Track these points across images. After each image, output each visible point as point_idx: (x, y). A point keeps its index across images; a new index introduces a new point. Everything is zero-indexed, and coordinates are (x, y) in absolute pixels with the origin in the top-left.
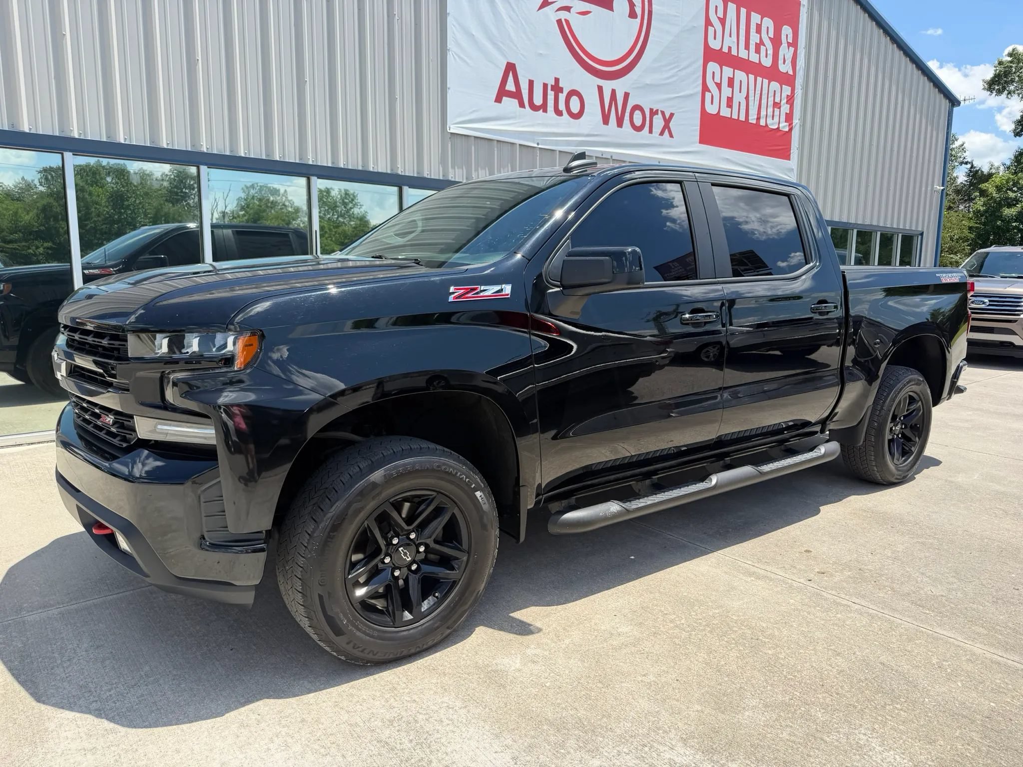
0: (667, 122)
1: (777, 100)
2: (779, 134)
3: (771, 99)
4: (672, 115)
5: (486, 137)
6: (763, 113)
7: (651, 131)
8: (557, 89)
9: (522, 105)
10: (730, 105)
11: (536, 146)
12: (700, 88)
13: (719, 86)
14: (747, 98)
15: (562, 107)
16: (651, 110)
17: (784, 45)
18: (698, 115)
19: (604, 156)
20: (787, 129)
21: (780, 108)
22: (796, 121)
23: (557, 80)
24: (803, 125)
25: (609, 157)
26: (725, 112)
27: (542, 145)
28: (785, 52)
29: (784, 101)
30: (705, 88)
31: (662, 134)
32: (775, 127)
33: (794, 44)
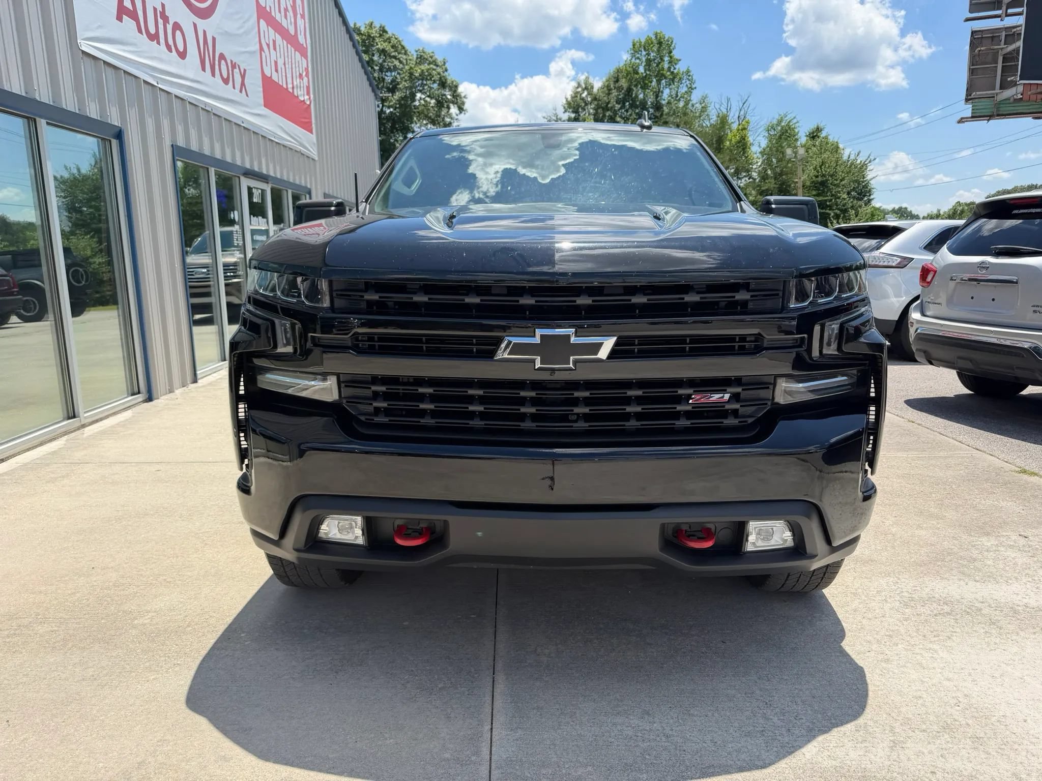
0: (243, 77)
1: (301, 72)
2: (305, 106)
3: (297, 69)
4: (245, 70)
5: (112, 63)
6: (295, 83)
7: (234, 88)
8: (166, 20)
9: (140, 31)
10: (277, 71)
11: (156, 85)
12: (258, 47)
13: (268, 45)
14: (285, 64)
15: (171, 42)
16: (232, 61)
17: (299, 16)
18: (260, 76)
19: (207, 108)
20: (308, 103)
21: (303, 80)
22: (312, 96)
23: (163, 6)
24: (315, 100)
25: (210, 110)
26: (275, 78)
27: (161, 84)
28: (300, 22)
29: (304, 74)
30: (261, 49)
31: (241, 91)
32: (302, 99)
33: (303, 16)
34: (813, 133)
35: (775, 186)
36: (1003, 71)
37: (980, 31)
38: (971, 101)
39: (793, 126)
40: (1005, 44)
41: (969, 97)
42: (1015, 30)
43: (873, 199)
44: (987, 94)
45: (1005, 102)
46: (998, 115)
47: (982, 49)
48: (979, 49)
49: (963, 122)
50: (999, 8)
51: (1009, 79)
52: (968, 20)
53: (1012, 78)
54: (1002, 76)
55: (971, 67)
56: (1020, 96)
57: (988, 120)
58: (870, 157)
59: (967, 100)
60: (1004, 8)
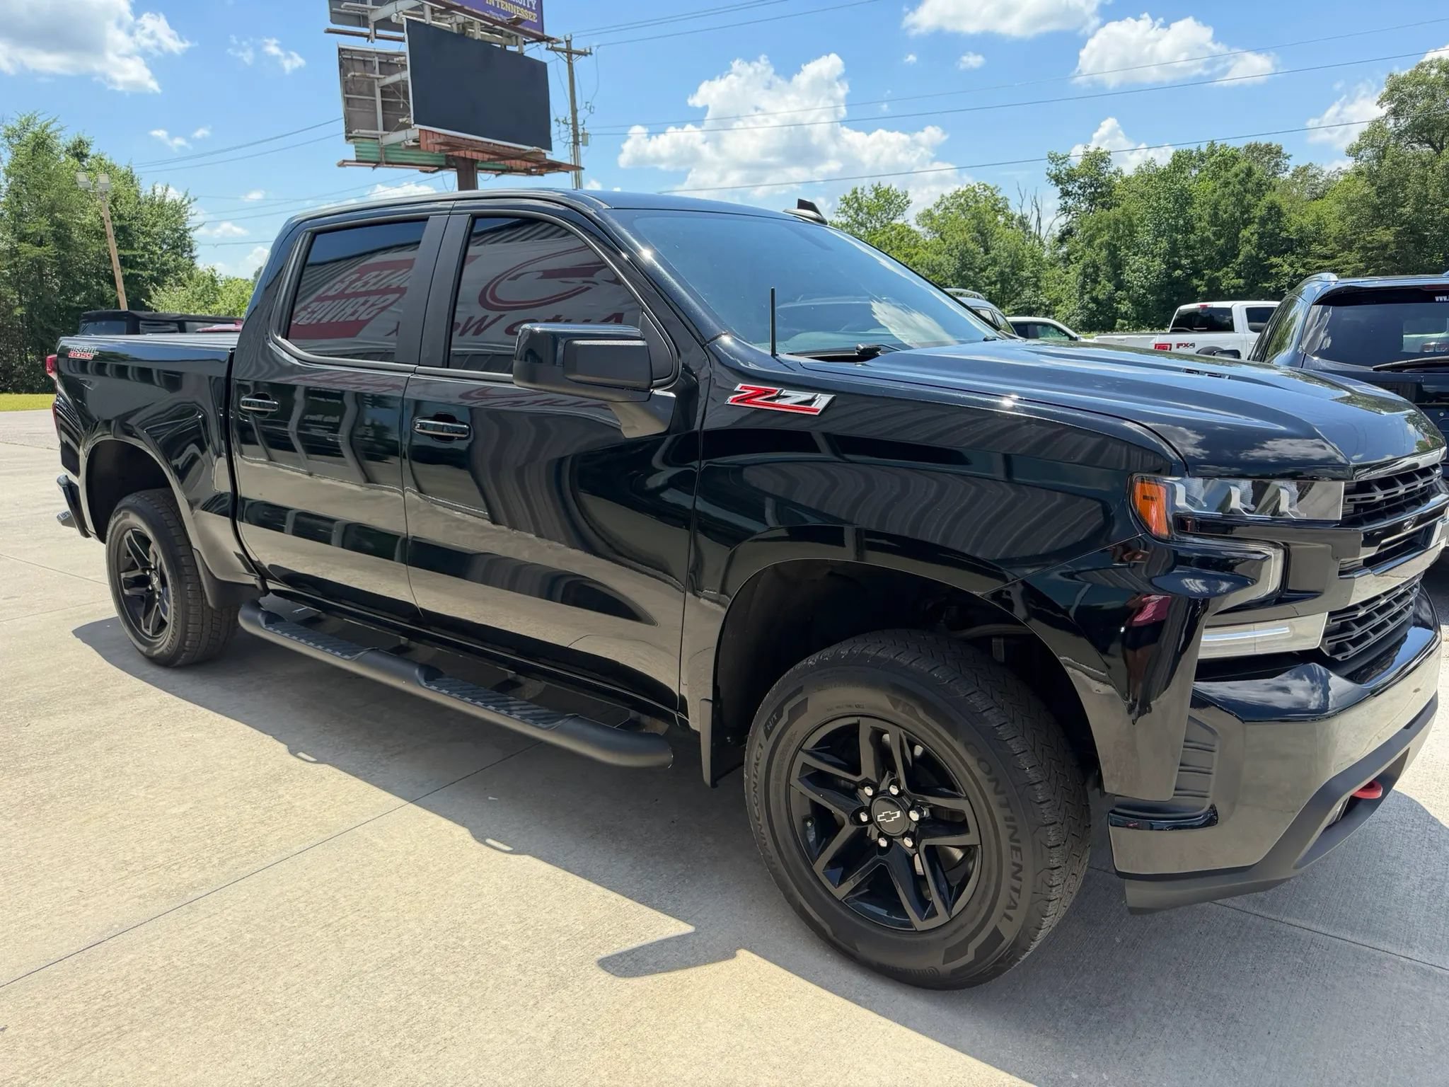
34: (75, 148)
35: (47, 228)
36: (383, 109)
37: (348, 50)
38: (352, 140)
39: (53, 135)
40: (381, 73)
41: (350, 135)
42: (398, 59)
43: (196, 257)
44: (370, 134)
45: (394, 147)
46: (387, 163)
47: (357, 74)
48: (353, 73)
49: (345, 166)
50: (366, 26)
51: (401, 120)
52: (329, 31)
53: (405, 119)
54: (383, 113)
55: (346, 96)
56: (411, 143)
57: (374, 167)
58: (189, 195)
59: (348, 138)
60: (372, 26)
